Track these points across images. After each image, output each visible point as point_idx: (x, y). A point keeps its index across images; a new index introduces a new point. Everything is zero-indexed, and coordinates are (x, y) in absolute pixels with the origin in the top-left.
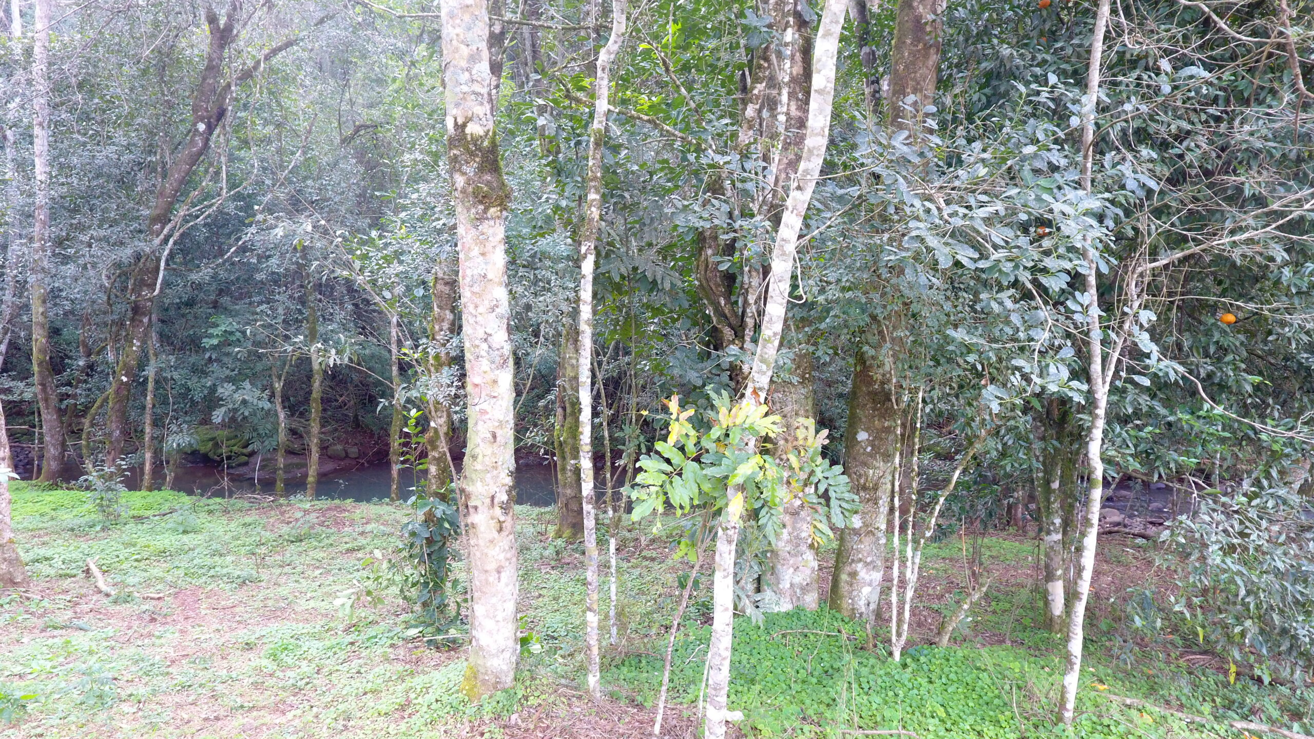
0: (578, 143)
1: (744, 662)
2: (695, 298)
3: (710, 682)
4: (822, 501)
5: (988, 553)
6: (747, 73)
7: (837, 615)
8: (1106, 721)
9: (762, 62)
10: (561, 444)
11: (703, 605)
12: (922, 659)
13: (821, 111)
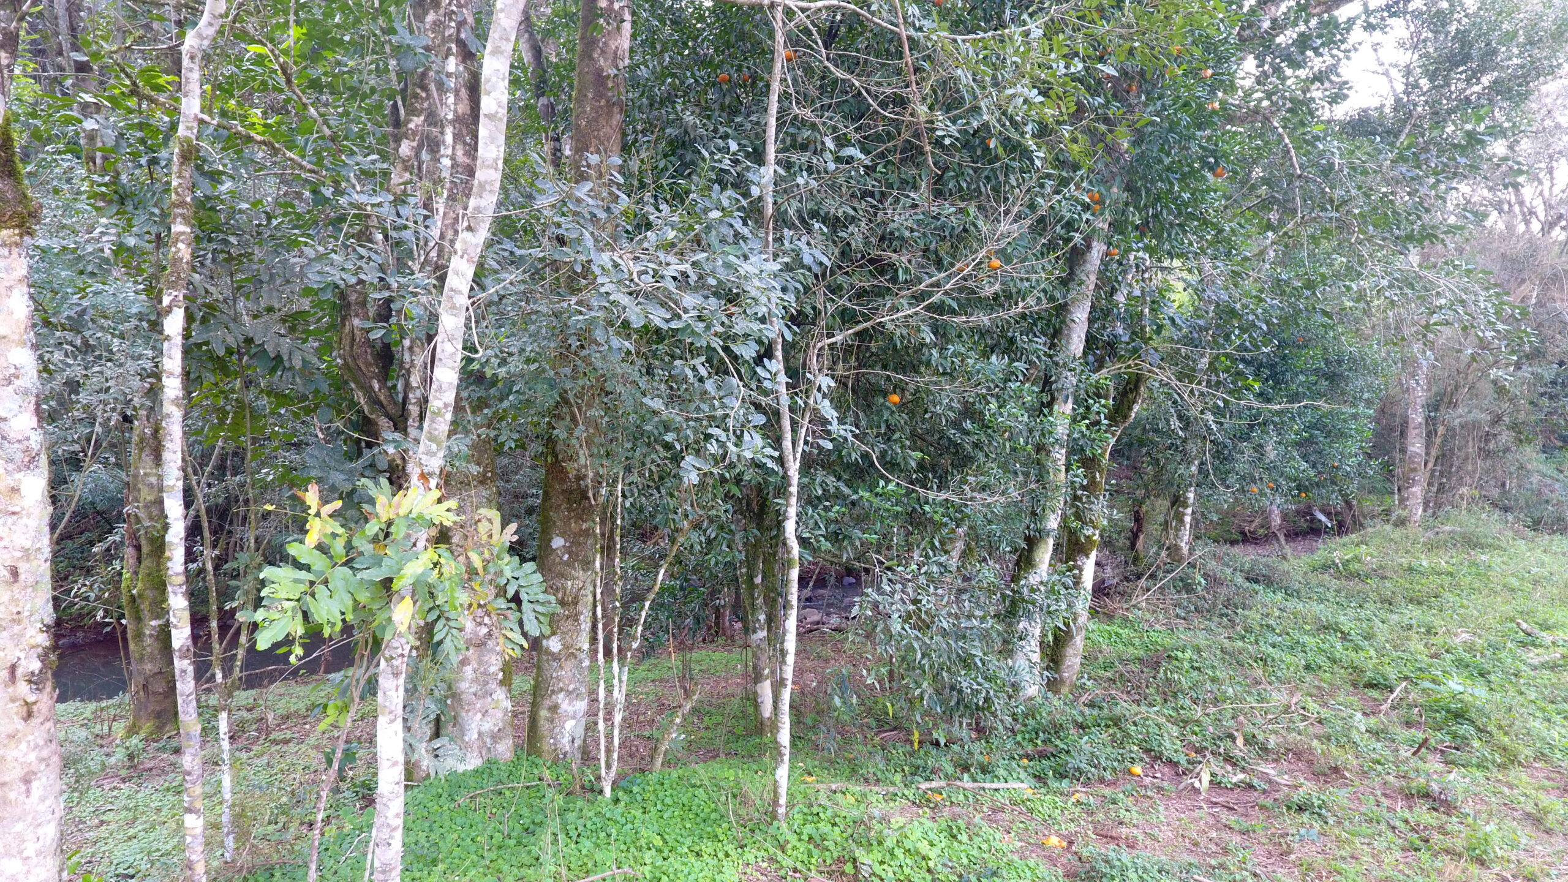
0: (154, 162)
1: (423, 841)
2: (339, 384)
3: (377, 864)
4: (513, 605)
5: (698, 668)
6: (400, 103)
7: (537, 760)
8: (815, 810)
9: (418, 91)
10: (133, 599)
11: (363, 785)
12: (635, 789)
13: (493, 140)
